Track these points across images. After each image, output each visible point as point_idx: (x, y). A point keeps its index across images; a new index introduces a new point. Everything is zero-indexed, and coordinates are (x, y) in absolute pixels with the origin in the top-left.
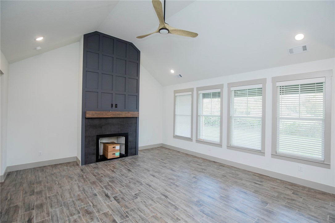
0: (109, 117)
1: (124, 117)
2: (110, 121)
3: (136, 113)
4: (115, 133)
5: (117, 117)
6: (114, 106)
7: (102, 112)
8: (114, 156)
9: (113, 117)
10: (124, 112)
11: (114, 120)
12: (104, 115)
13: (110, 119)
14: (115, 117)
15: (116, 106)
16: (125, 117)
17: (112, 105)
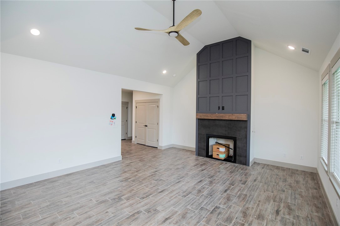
0: (213, 118)
1: (227, 119)
2: (217, 122)
3: (242, 116)
4: (222, 135)
5: (220, 119)
6: (221, 108)
7: (207, 114)
8: (218, 157)
9: (217, 119)
10: (227, 114)
11: (221, 122)
12: (208, 117)
13: (217, 121)
14: (218, 119)
15: (223, 108)
16: (229, 119)
17: (219, 107)
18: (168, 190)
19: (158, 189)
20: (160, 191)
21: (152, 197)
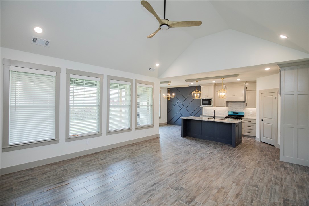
18: (166, 175)
19: (176, 177)
20: (174, 175)
21: (178, 171)
